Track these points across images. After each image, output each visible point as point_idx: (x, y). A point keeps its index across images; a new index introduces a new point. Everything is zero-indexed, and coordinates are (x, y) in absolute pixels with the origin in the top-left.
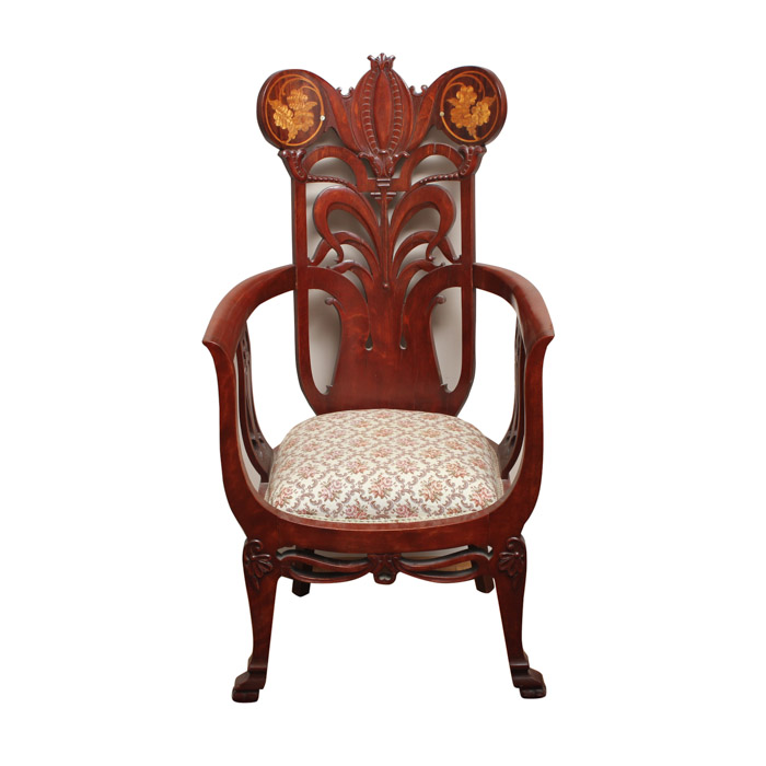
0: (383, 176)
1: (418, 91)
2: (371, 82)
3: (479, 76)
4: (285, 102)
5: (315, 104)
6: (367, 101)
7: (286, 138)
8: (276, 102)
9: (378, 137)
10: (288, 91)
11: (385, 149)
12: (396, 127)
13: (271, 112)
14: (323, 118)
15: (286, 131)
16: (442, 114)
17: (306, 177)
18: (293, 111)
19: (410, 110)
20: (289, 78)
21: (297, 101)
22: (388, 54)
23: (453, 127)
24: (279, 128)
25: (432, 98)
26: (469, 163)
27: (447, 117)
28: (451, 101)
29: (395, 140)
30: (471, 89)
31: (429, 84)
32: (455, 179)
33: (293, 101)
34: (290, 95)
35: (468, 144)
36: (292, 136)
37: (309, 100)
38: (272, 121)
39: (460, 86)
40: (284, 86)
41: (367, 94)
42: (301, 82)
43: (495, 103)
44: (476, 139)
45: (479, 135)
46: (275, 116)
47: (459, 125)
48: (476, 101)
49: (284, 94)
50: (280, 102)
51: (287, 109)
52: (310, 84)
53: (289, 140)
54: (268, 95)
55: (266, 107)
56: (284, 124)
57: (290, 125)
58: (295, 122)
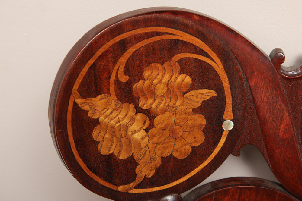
5: (208, 94)
7: (129, 177)
8: (99, 101)
10: (135, 71)
13: (86, 124)
14: (229, 125)
15: (132, 162)
18: (150, 115)
20: (141, 38)
21: (161, 90)
24: (110, 158)
33: (151, 93)
34: (141, 77)
36: (145, 171)
37: (192, 87)
38: (87, 143)
40: (123, 60)
42: (175, 46)
46: (96, 134)
49: (124, 78)
50: (113, 98)
51: (132, 113)
52: (195, 47)
53: (139, 180)
54: (76, 87)
55: (69, 117)
56: (124, 147)
57: (140, 148)
58: (155, 139)
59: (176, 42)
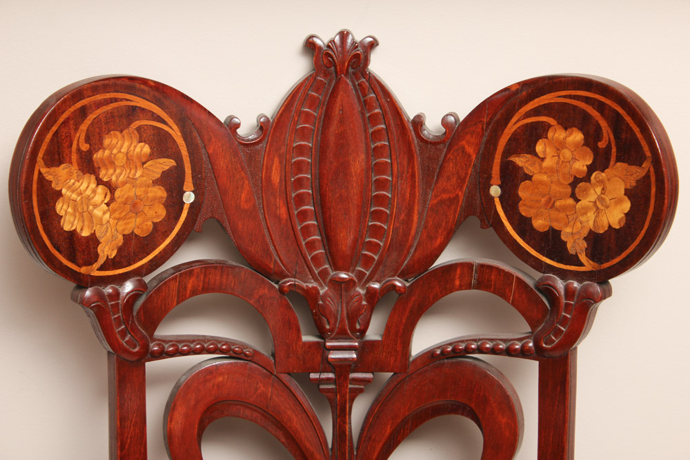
0: (342, 335)
1: (433, 126)
2: (313, 103)
3: (601, 107)
4: (88, 166)
5: (168, 163)
6: (301, 150)
7: (92, 258)
8: (62, 170)
9: (329, 240)
10: (95, 140)
11: (346, 270)
12: (378, 215)
13: (50, 196)
14: (189, 198)
15: (93, 240)
16: (495, 191)
17: (145, 347)
18: (111, 187)
19: (413, 176)
20: (99, 105)
21: (121, 160)
22: (359, 35)
23: (523, 225)
24: (73, 234)
25: (470, 150)
26: (564, 321)
27: (510, 200)
28: (520, 161)
29: (373, 247)
30: (577, 136)
31: (463, 112)
32: (524, 353)
33: (111, 162)
34: (101, 146)
35: (563, 275)
36: (107, 251)
37: (152, 156)
38: (51, 217)
39: (546, 127)
40: (84, 127)
41: (303, 134)
42: (132, 113)
43: (644, 182)
44: (588, 265)
45: (593, 254)
46: (60, 207)
47: (539, 224)
48: (591, 169)
49: (85, 147)
50: (74, 168)
51: (93, 185)
52: (153, 114)
53: (101, 261)
54: (41, 155)
55: (35, 187)
56: (86, 223)
57: (102, 224)
58: (117, 215)
59: (134, 108)
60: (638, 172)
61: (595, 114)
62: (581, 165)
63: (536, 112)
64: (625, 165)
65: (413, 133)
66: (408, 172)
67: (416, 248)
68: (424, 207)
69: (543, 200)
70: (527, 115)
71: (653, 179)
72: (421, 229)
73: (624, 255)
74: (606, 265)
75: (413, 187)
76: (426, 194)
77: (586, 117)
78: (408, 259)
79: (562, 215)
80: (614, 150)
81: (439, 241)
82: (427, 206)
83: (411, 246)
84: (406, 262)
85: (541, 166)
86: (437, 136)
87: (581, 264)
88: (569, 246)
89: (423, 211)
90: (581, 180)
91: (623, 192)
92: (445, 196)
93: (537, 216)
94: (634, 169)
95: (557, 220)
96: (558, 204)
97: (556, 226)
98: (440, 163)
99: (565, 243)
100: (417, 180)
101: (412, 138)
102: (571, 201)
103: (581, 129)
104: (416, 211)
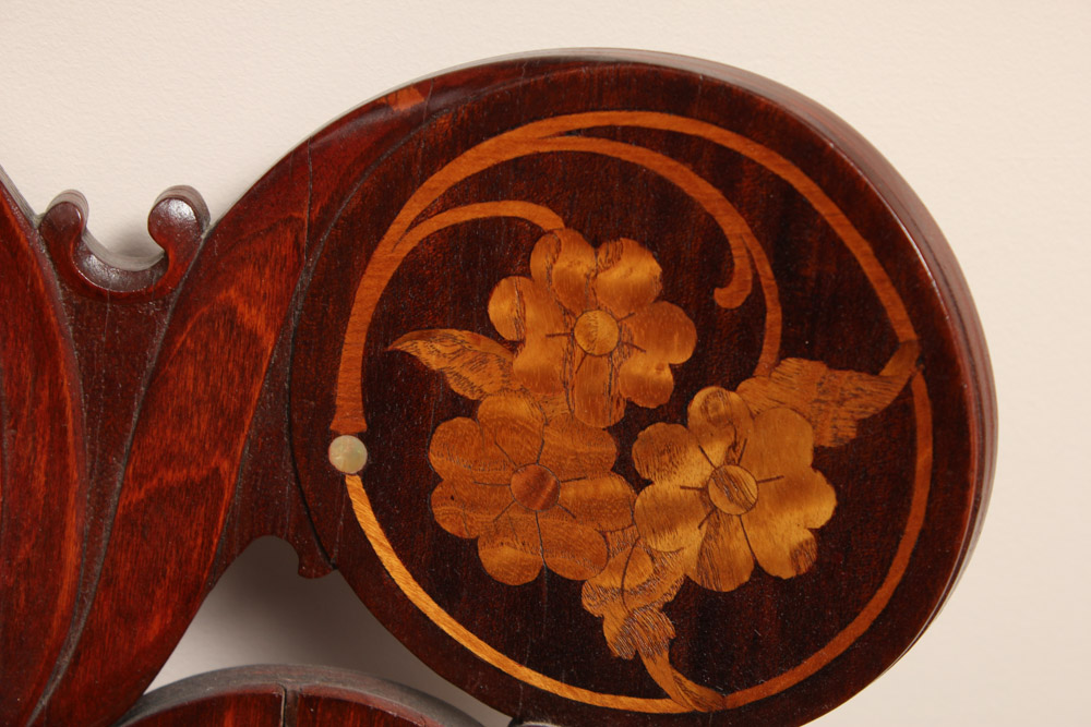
3: (724, 169)
16: (347, 453)
19: (57, 410)
23: (447, 563)
25: (255, 318)
27: (399, 484)
28: (433, 352)
30: (638, 269)
35: (590, 723)
39: (525, 237)
44: (678, 694)
45: (693, 658)
47: (504, 559)
48: (688, 379)
60: (866, 394)
61: (703, 192)
62: (653, 366)
63: (488, 185)
64: (816, 369)
65: (48, 265)
66: (36, 400)
67: (77, 655)
68: (99, 513)
69: (517, 481)
70: (457, 196)
71: (923, 417)
72: (91, 590)
73: (810, 666)
74: (745, 697)
75: (59, 449)
76: (103, 472)
77: (670, 201)
78: (51, 689)
79: (585, 531)
80: (774, 316)
81: (155, 626)
82: (111, 510)
83: (58, 649)
84: (44, 701)
85: (506, 368)
86: (135, 273)
87: (656, 692)
88: (610, 630)
89: (96, 527)
90: (653, 416)
91: (809, 459)
92: (172, 476)
93: (495, 533)
94: (848, 381)
95: (569, 548)
96: (569, 493)
97: (565, 566)
98: (150, 366)
99: (598, 623)
100: (70, 426)
101: (47, 284)
102: (615, 486)
103: (651, 245)
104: (71, 533)
